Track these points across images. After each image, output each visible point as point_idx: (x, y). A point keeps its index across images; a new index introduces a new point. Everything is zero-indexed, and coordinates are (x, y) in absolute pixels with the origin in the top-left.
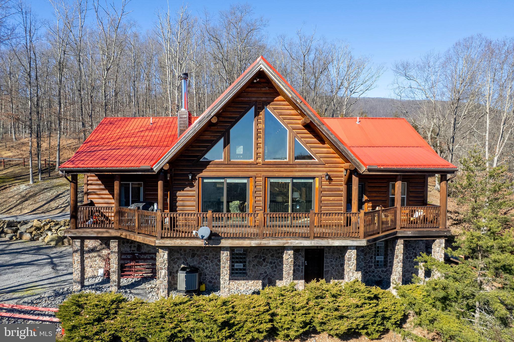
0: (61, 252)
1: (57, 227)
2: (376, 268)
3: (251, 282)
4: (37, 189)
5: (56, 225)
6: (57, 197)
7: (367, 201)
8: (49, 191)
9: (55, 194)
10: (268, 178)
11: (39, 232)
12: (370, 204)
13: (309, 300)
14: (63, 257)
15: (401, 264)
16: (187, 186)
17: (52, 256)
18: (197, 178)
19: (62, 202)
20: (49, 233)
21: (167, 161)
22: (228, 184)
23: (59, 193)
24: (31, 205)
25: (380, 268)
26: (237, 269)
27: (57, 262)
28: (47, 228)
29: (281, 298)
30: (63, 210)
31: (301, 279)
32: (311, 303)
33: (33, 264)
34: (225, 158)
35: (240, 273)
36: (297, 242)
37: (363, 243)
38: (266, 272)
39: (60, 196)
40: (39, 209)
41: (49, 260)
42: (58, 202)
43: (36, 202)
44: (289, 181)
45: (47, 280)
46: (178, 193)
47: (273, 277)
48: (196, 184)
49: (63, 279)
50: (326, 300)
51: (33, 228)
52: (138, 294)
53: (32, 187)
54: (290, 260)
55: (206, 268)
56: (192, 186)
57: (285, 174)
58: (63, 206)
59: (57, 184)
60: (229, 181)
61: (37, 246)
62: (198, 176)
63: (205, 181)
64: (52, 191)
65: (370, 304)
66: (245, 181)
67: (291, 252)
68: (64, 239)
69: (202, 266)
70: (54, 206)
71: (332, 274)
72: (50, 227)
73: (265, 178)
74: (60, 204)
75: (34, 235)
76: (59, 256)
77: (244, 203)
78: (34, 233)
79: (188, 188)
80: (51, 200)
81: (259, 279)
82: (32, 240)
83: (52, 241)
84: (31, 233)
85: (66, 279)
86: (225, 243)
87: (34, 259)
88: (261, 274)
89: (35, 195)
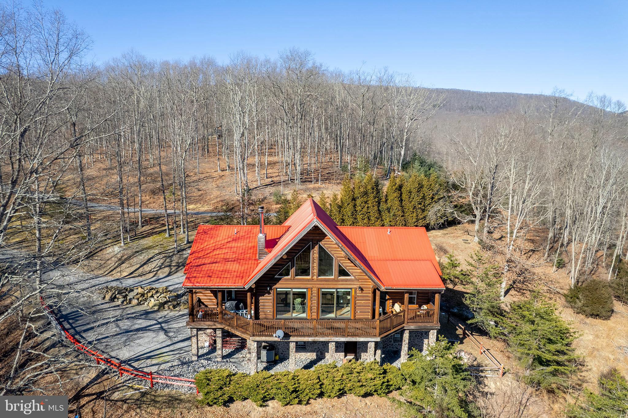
0: (165, 317)
1: (158, 295)
2: (394, 342)
3: (309, 354)
4: (130, 252)
5: (157, 292)
6: (149, 261)
7: (388, 299)
8: (140, 255)
9: (146, 258)
10: (320, 288)
11: (144, 298)
12: (391, 301)
13: (343, 375)
14: (168, 322)
15: (407, 345)
16: (266, 293)
17: (160, 320)
18: (273, 288)
19: (153, 266)
20: (152, 299)
21: (254, 282)
23: (150, 257)
24: (128, 268)
25: (397, 342)
26: (299, 345)
27: (166, 328)
28: (150, 294)
29: (327, 373)
30: (156, 274)
31: (342, 352)
32: (344, 377)
33: (149, 330)
34: (291, 276)
35: (302, 348)
36: (337, 338)
37: (378, 339)
38: (318, 348)
39: (151, 260)
40: (135, 272)
41: (159, 326)
42: (150, 266)
43: (132, 266)
44: (334, 290)
45: (167, 348)
46: (260, 298)
47: (323, 351)
48: (272, 292)
49: (178, 347)
50: (353, 375)
51: (139, 296)
52: (235, 362)
53: (124, 249)
54: (333, 348)
55: (279, 345)
56: (269, 293)
57: (332, 286)
58: (155, 270)
59: (145, 247)
60: (294, 290)
61: (144, 310)
62: (273, 287)
63: (278, 290)
64: (143, 255)
65: (380, 377)
66: (305, 290)
67: (334, 343)
68: (165, 304)
70: (147, 270)
71: (362, 349)
72: (152, 294)
74: (153, 267)
75: (141, 301)
76: (165, 321)
77: (304, 301)
78: (140, 299)
79: (267, 295)
80: (145, 264)
81: (314, 352)
82: (139, 304)
83: (155, 306)
84: (138, 299)
85: (181, 347)
86: (292, 339)
87: (148, 325)
88: (315, 349)
89: (129, 258)
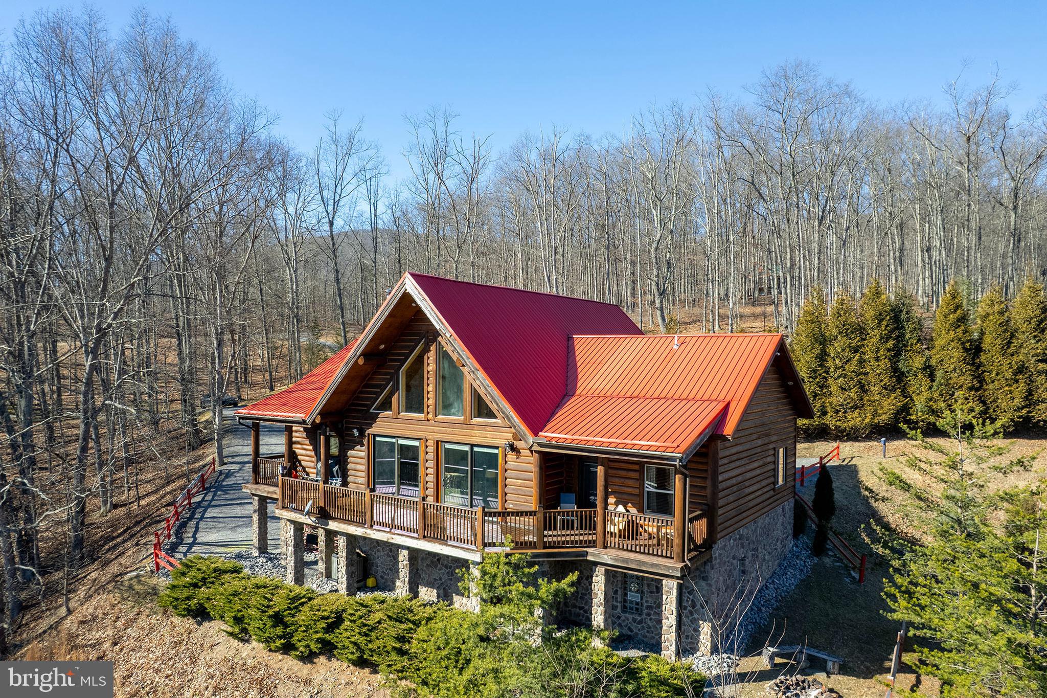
2: (623, 612)
10: (442, 442)
15: (602, 608)
16: (357, 444)
18: (366, 434)
21: (317, 412)
22: (402, 446)
25: (630, 613)
34: (396, 411)
44: (467, 448)
46: (350, 453)
48: (365, 442)
56: (361, 444)
60: (401, 442)
62: (367, 432)
63: (378, 439)
66: (416, 443)
69: (373, 553)
73: (437, 442)
79: (358, 447)
81: (433, 587)
